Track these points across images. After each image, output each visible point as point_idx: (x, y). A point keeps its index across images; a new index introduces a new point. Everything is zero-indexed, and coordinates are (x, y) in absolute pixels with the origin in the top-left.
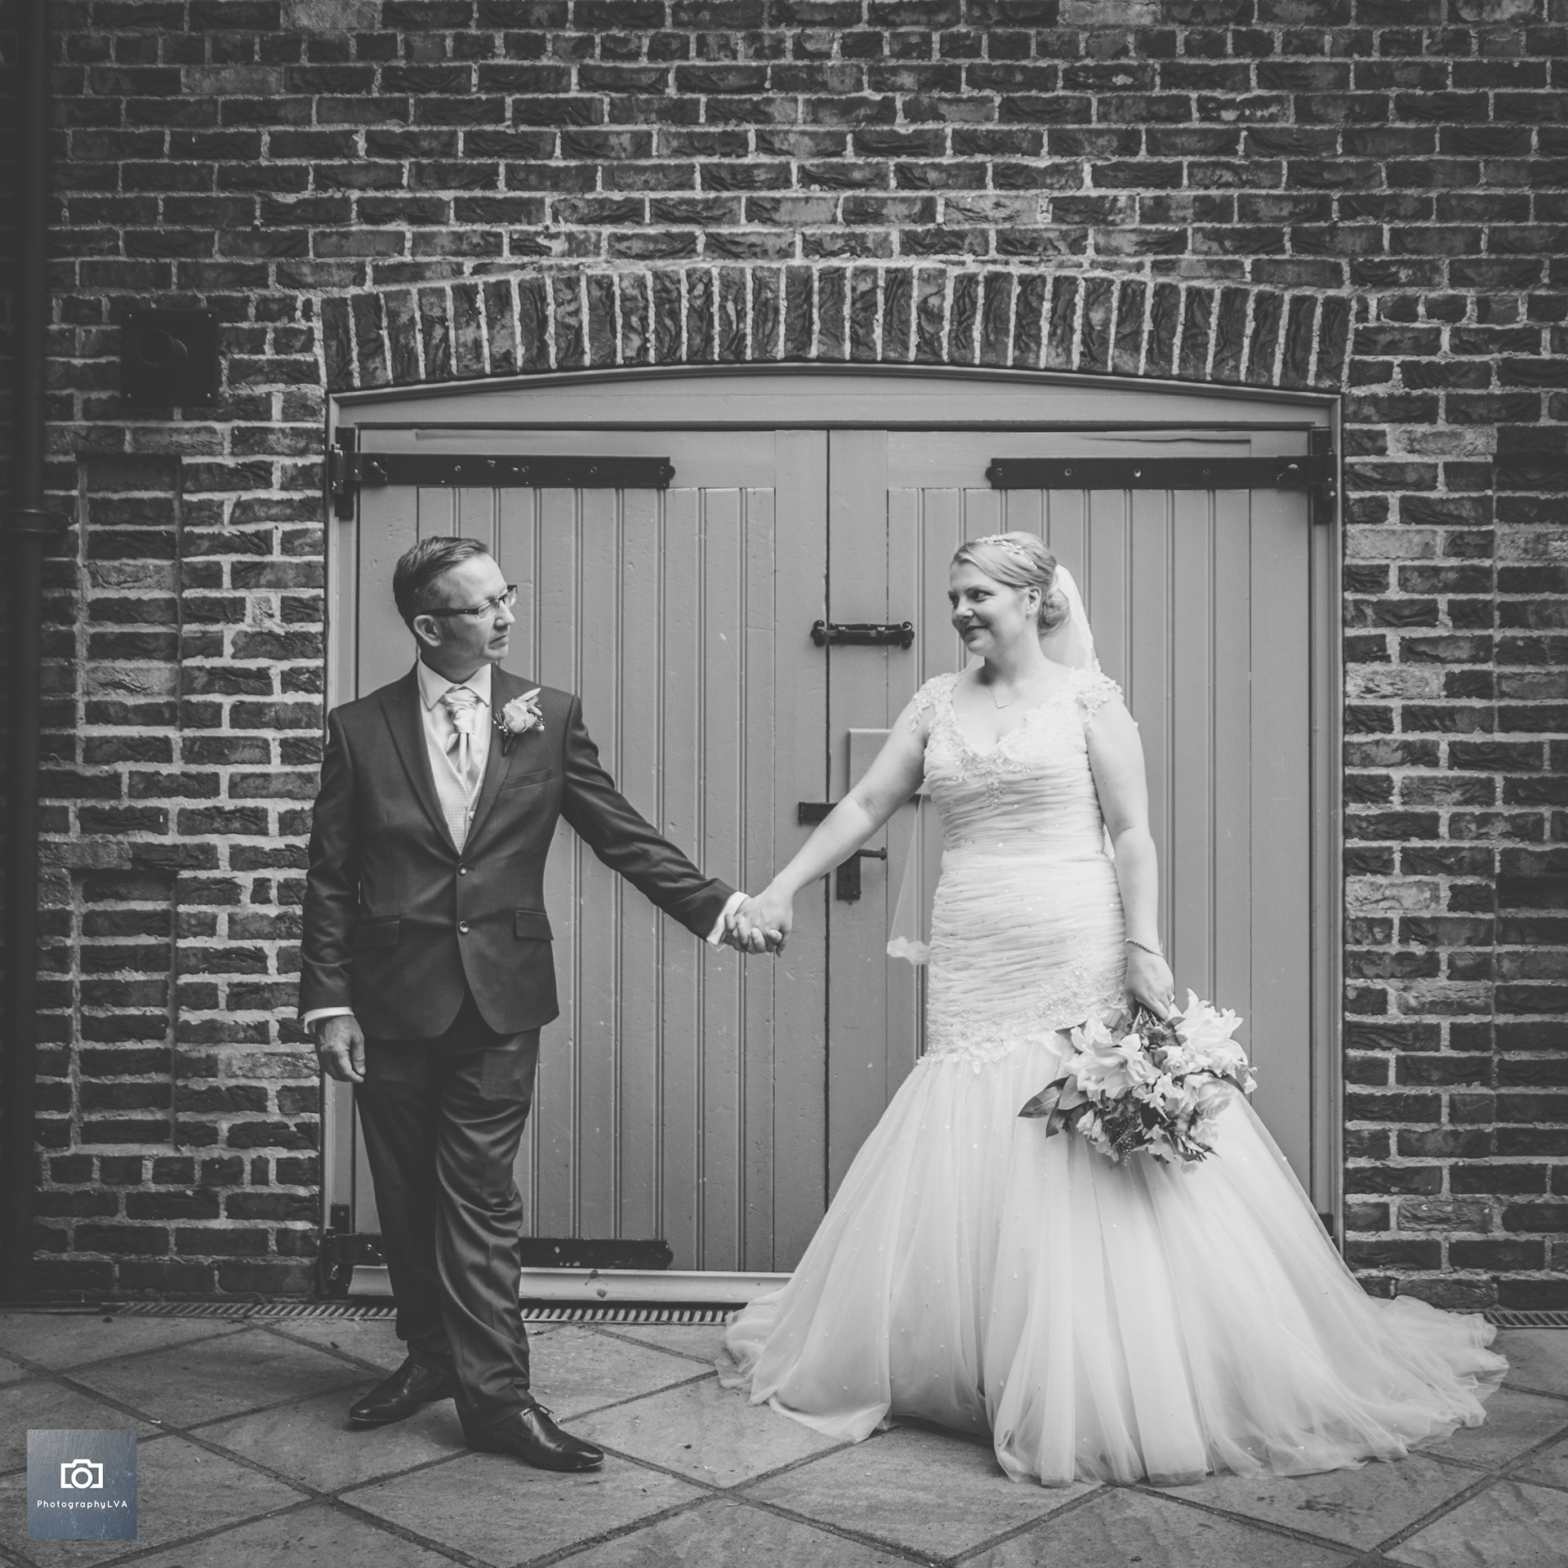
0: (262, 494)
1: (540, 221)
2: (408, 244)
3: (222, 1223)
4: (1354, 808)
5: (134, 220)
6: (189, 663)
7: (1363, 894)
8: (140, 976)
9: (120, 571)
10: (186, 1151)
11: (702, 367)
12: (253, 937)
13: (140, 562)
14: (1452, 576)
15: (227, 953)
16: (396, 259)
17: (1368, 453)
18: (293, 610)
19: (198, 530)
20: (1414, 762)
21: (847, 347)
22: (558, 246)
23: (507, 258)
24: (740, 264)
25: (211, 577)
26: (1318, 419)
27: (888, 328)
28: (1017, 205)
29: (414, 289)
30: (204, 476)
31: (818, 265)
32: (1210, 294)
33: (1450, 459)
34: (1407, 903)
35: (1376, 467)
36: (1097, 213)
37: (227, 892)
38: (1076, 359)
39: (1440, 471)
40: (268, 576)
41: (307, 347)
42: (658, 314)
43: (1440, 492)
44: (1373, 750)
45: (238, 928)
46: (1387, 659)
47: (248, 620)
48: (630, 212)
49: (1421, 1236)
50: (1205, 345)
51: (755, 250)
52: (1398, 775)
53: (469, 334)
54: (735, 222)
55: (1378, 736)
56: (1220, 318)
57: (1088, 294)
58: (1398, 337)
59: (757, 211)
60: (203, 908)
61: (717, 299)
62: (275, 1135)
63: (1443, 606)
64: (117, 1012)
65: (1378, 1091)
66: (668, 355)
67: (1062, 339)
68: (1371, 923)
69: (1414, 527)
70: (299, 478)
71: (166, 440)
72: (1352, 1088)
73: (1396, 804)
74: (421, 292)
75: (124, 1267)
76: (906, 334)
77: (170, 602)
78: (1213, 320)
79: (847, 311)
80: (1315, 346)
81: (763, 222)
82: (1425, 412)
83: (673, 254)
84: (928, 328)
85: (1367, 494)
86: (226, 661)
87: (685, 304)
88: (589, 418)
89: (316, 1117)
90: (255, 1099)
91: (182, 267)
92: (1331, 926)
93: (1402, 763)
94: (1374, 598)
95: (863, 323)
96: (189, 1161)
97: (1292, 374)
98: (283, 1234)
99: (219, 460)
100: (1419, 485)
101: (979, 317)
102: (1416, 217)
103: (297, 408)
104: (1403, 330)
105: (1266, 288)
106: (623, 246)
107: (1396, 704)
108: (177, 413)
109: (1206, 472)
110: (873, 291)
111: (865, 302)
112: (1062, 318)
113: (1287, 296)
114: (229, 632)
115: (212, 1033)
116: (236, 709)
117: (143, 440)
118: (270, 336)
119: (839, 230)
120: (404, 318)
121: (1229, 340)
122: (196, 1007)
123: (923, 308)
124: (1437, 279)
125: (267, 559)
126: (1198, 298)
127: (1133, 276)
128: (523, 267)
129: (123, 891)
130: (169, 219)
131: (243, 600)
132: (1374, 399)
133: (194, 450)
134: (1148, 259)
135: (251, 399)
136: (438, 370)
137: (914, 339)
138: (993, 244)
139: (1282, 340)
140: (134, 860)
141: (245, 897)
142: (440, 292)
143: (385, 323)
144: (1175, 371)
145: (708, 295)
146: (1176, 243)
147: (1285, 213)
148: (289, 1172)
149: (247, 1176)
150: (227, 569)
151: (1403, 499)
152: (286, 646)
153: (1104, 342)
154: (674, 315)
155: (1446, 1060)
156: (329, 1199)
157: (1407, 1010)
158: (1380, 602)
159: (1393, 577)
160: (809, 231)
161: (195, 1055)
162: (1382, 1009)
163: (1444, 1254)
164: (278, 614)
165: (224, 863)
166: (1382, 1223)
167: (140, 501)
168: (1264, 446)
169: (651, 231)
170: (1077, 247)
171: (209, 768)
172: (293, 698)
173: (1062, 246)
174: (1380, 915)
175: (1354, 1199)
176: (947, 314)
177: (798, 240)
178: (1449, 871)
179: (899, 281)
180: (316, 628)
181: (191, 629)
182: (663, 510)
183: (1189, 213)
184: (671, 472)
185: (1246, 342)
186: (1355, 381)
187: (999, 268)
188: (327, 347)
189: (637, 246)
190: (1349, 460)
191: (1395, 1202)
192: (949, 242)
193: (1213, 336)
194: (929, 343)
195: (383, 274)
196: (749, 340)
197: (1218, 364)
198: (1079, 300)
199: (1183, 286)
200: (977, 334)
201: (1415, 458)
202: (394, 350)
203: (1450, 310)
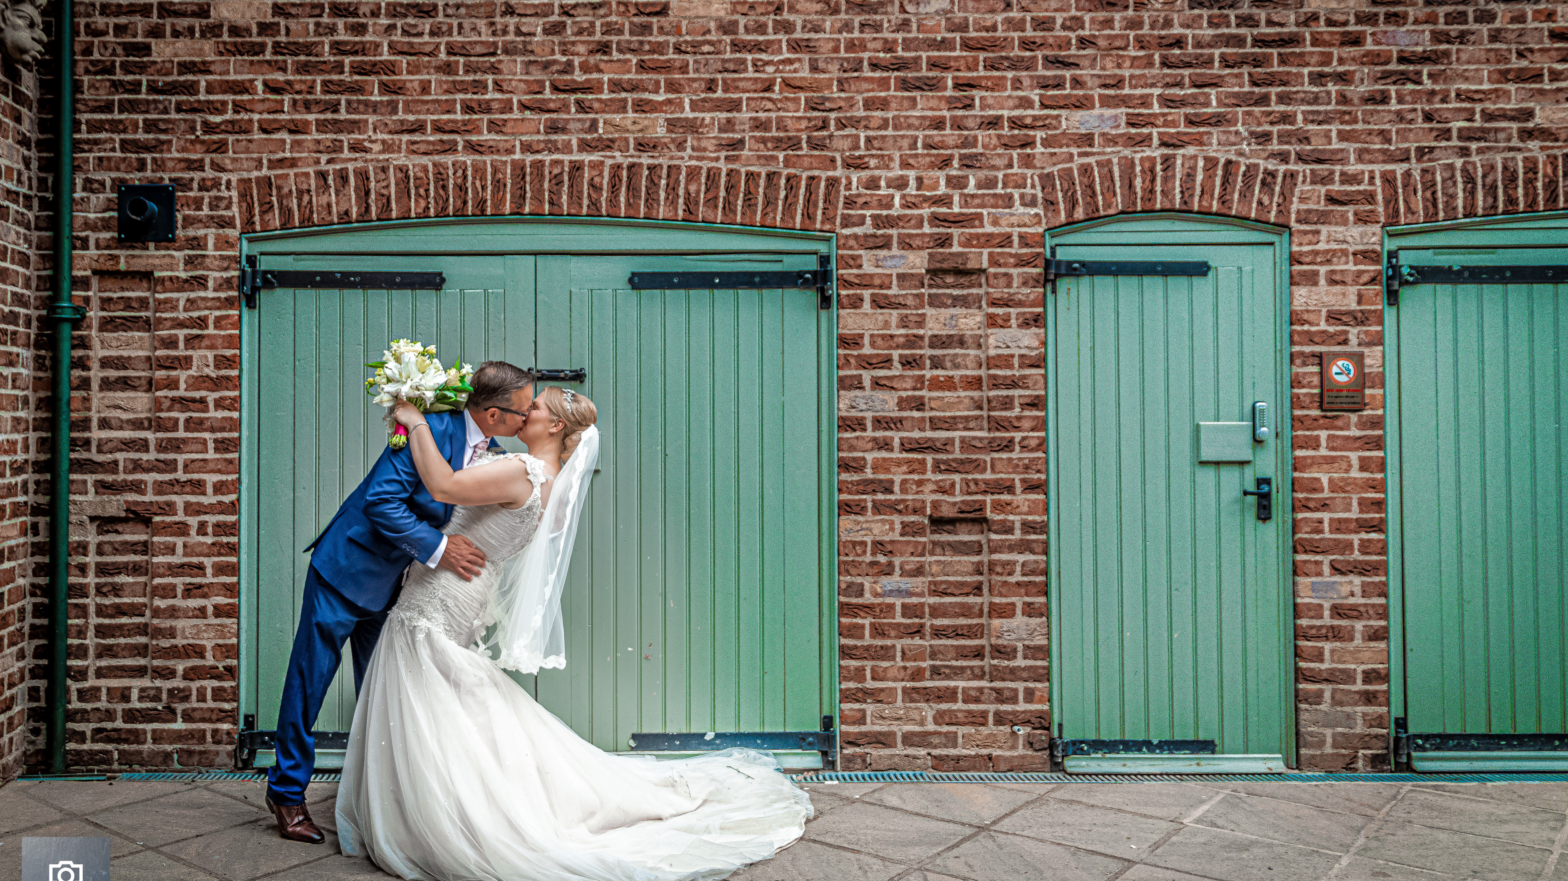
0: (202, 294)
1: (365, 132)
2: (288, 146)
3: (179, 725)
4: (844, 476)
5: (124, 131)
6: (158, 394)
7: (849, 526)
8: (130, 579)
9: (118, 339)
10: (158, 683)
11: (461, 217)
12: (198, 555)
13: (130, 334)
14: (902, 340)
15: (182, 566)
16: (280, 155)
17: (851, 267)
18: (222, 362)
19: (164, 315)
20: (880, 449)
21: (547, 206)
22: (377, 147)
23: (346, 154)
24: (484, 158)
25: (172, 343)
26: (822, 248)
27: (570, 196)
28: (646, 122)
29: (292, 172)
30: (168, 284)
31: (529, 158)
32: (759, 175)
33: (901, 271)
34: (875, 532)
35: (857, 276)
36: (692, 127)
37: (182, 529)
38: (680, 213)
39: (894, 277)
40: (206, 342)
41: (228, 207)
42: (436, 188)
43: (894, 291)
44: (855, 442)
45: (189, 550)
46: (862, 388)
47: (194, 368)
48: (419, 128)
49: (885, 729)
50: (756, 205)
51: (492, 149)
52: (869, 457)
53: (324, 200)
54: (480, 133)
55: (858, 434)
56: (766, 188)
57: (688, 175)
58: (868, 199)
59: (493, 126)
60: (168, 539)
61: (470, 178)
62: (212, 673)
63: (896, 357)
64: (117, 600)
65: (859, 643)
66: (442, 212)
67: (672, 202)
68: (854, 544)
69: (879, 311)
70: (227, 283)
71: (143, 262)
72: (844, 641)
73: (869, 474)
74: (296, 175)
75: (120, 752)
76: (580, 198)
77: (149, 359)
78: (761, 190)
79: (546, 185)
80: (821, 204)
81: (497, 133)
82: (886, 245)
83: (444, 152)
84: (594, 195)
85: (851, 292)
86: (181, 392)
87: (451, 181)
88: (395, 249)
89: (235, 662)
90: (200, 652)
91: (154, 160)
92: (831, 545)
93: (872, 449)
94: (855, 353)
95: (555, 194)
96: (159, 689)
97: (807, 221)
98: (215, 732)
99: (177, 274)
100: (881, 287)
101: (624, 189)
102: (879, 128)
103: (224, 243)
104: (872, 195)
105: (792, 171)
106: (414, 147)
107: (869, 415)
108: (152, 245)
109: (757, 279)
110: (561, 173)
111: (557, 180)
112: (672, 189)
113: (804, 176)
114: (183, 375)
115: (173, 612)
116: (188, 421)
117: (132, 262)
118: (206, 200)
119: (542, 138)
120: (286, 190)
121: (769, 202)
122: (163, 597)
123: (592, 184)
124: (892, 165)
125: (206, 332)
126: (751, 176)
127: (714, 164)
128: (356, 159)
129: (120, 529)
130: (147, 131)
131: (191, 357)
132: (856, 237)
133: (162, 268)
134: (723, 154)
135: (195, 238)
136: (307, 221)
137: (586, 202)
138: (632, 146)
139: (801, 201)
140: (127, 510)
141: (193, 532)
142: (307, 175)
143: (274, 192)
144: (739, 219)
145: (465, 177)
146: (738, 144)
147: (803, 127)
148: (218, 695)
149: (194, 697)
150: (181, 338)
151: (872, 295)
152: (217, 384)
153: (697, 203)
154: (444, 187)
155: (899, 625)
156: (243, 711)
157: (876, 595)
158: (859, 356)
159: (867, 340)
160: (524, 138)
161: (163, 626)
162: (861, 593)
163: (899, 740)
164: (212, 365)
165: (181, 512)
166: (862, 721)
167: (129, 298)
168: (790, 264)
169: (431, 138)
170: (681, 146)
171: (171, 456)
172: (220, 414)
173: (672, 146)
174: (859, 539)
175: (846, 706)
176: (605, 187)
177: (518, 143)
178: (900, 512)
179: (577, 167)
180: (234, 373)
181: (160, 374)
182: (439, 303)
183: (747, 127)
184: (443, 280)
185: (780, 203)
186: (844, 226)
187: (635, 160)
188: (240, 207)
189: (423, 148)
190: (841, 272)
191: (870, 708)
192: (608, 145)
193: (760, 199)
194: (594, 204)
195: (273, 164)
196: (489, 203)
197: (764, 215)
198: (682, 178)
199: (743, 170)
200: (622, 199)
201: (879, 271)
202: (281, 209)
203: (901, 184)
